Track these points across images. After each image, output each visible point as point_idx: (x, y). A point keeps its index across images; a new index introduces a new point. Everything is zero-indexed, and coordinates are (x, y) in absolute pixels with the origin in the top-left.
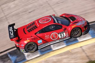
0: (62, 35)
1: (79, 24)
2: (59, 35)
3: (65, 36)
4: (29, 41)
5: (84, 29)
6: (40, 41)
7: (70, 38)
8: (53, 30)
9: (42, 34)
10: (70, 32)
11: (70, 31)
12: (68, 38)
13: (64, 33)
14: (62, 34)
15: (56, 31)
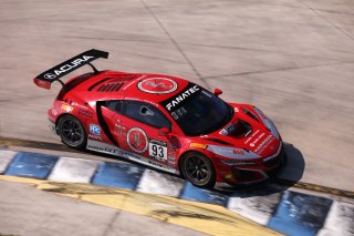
0: (159, 151)
3: (165, 157)
5: (229, 176)
6: (95, 128)
7: (178, 173)
8: (143, 122)
12: (173, 171)
13: (165, 149)
14: (158, 146)
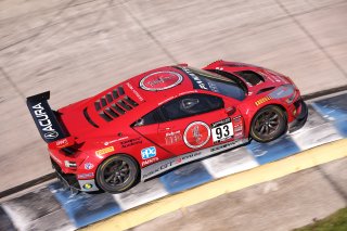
0: (224, 132)
1: (278, 94)
2: (214, 130)
3: (231, 133)
4: (111, 149)
5: (295, 112)
6: (148, 153)
7: (246, 141)
8: (193, 115)
9: (156, 126)
10: (250, 120)
11: (250, 117)
12: (241, 143)
13: (230, 125)
14: (222, 127)
15: (203, 115)
